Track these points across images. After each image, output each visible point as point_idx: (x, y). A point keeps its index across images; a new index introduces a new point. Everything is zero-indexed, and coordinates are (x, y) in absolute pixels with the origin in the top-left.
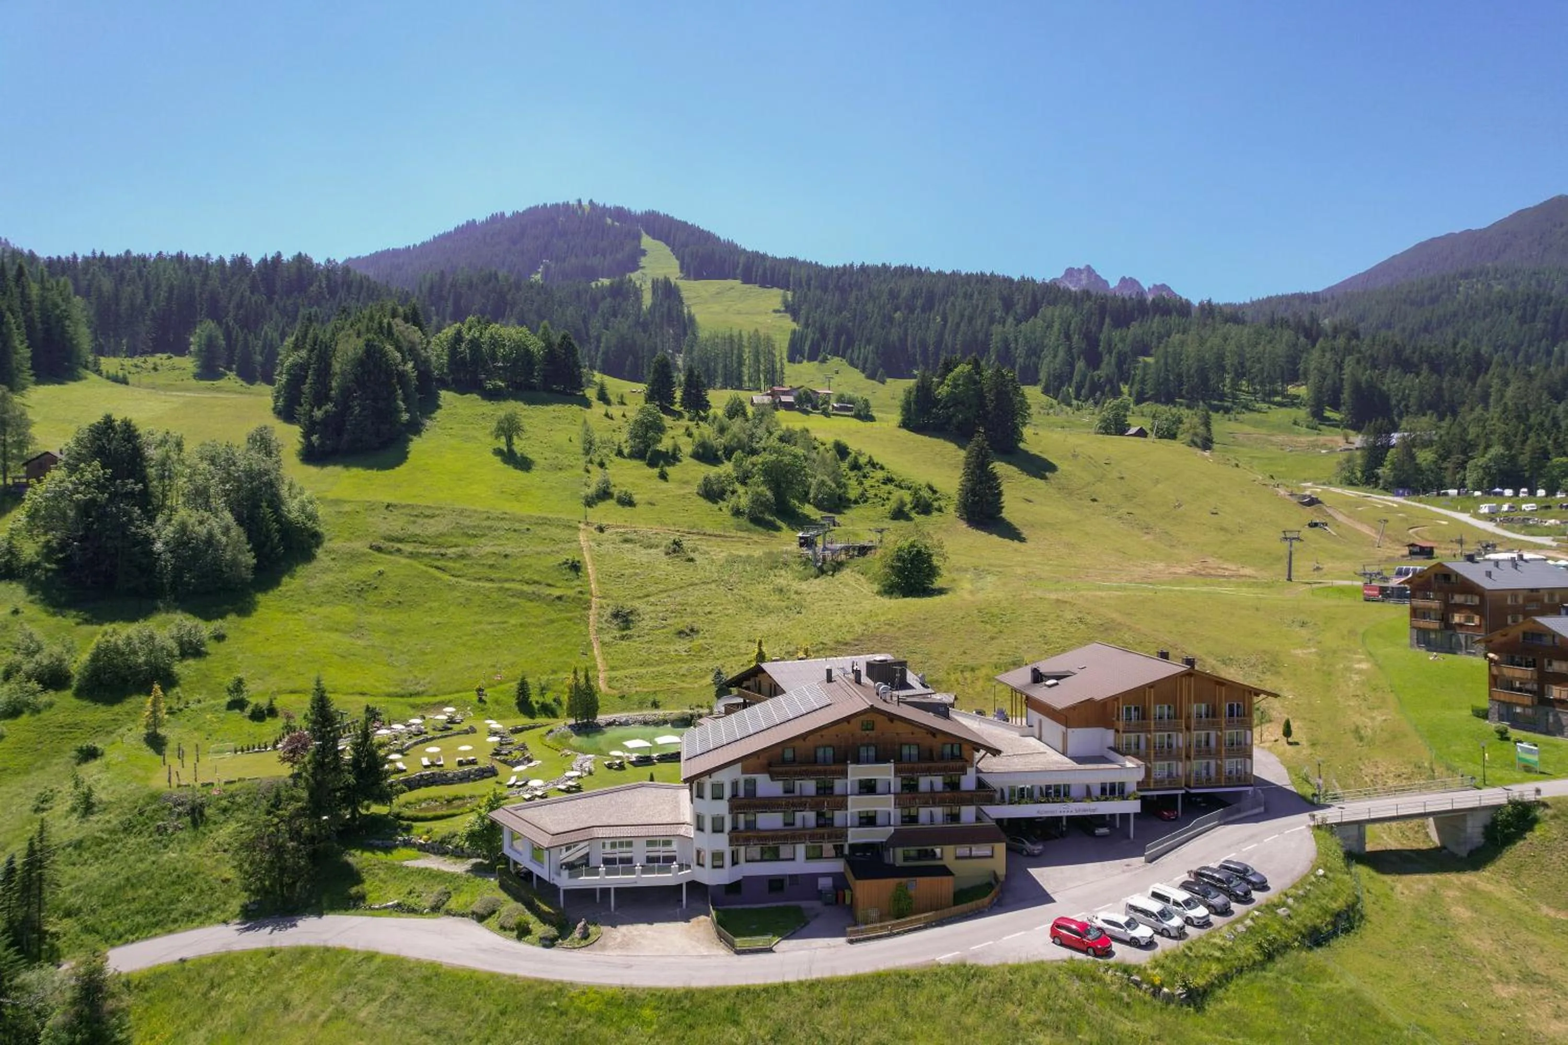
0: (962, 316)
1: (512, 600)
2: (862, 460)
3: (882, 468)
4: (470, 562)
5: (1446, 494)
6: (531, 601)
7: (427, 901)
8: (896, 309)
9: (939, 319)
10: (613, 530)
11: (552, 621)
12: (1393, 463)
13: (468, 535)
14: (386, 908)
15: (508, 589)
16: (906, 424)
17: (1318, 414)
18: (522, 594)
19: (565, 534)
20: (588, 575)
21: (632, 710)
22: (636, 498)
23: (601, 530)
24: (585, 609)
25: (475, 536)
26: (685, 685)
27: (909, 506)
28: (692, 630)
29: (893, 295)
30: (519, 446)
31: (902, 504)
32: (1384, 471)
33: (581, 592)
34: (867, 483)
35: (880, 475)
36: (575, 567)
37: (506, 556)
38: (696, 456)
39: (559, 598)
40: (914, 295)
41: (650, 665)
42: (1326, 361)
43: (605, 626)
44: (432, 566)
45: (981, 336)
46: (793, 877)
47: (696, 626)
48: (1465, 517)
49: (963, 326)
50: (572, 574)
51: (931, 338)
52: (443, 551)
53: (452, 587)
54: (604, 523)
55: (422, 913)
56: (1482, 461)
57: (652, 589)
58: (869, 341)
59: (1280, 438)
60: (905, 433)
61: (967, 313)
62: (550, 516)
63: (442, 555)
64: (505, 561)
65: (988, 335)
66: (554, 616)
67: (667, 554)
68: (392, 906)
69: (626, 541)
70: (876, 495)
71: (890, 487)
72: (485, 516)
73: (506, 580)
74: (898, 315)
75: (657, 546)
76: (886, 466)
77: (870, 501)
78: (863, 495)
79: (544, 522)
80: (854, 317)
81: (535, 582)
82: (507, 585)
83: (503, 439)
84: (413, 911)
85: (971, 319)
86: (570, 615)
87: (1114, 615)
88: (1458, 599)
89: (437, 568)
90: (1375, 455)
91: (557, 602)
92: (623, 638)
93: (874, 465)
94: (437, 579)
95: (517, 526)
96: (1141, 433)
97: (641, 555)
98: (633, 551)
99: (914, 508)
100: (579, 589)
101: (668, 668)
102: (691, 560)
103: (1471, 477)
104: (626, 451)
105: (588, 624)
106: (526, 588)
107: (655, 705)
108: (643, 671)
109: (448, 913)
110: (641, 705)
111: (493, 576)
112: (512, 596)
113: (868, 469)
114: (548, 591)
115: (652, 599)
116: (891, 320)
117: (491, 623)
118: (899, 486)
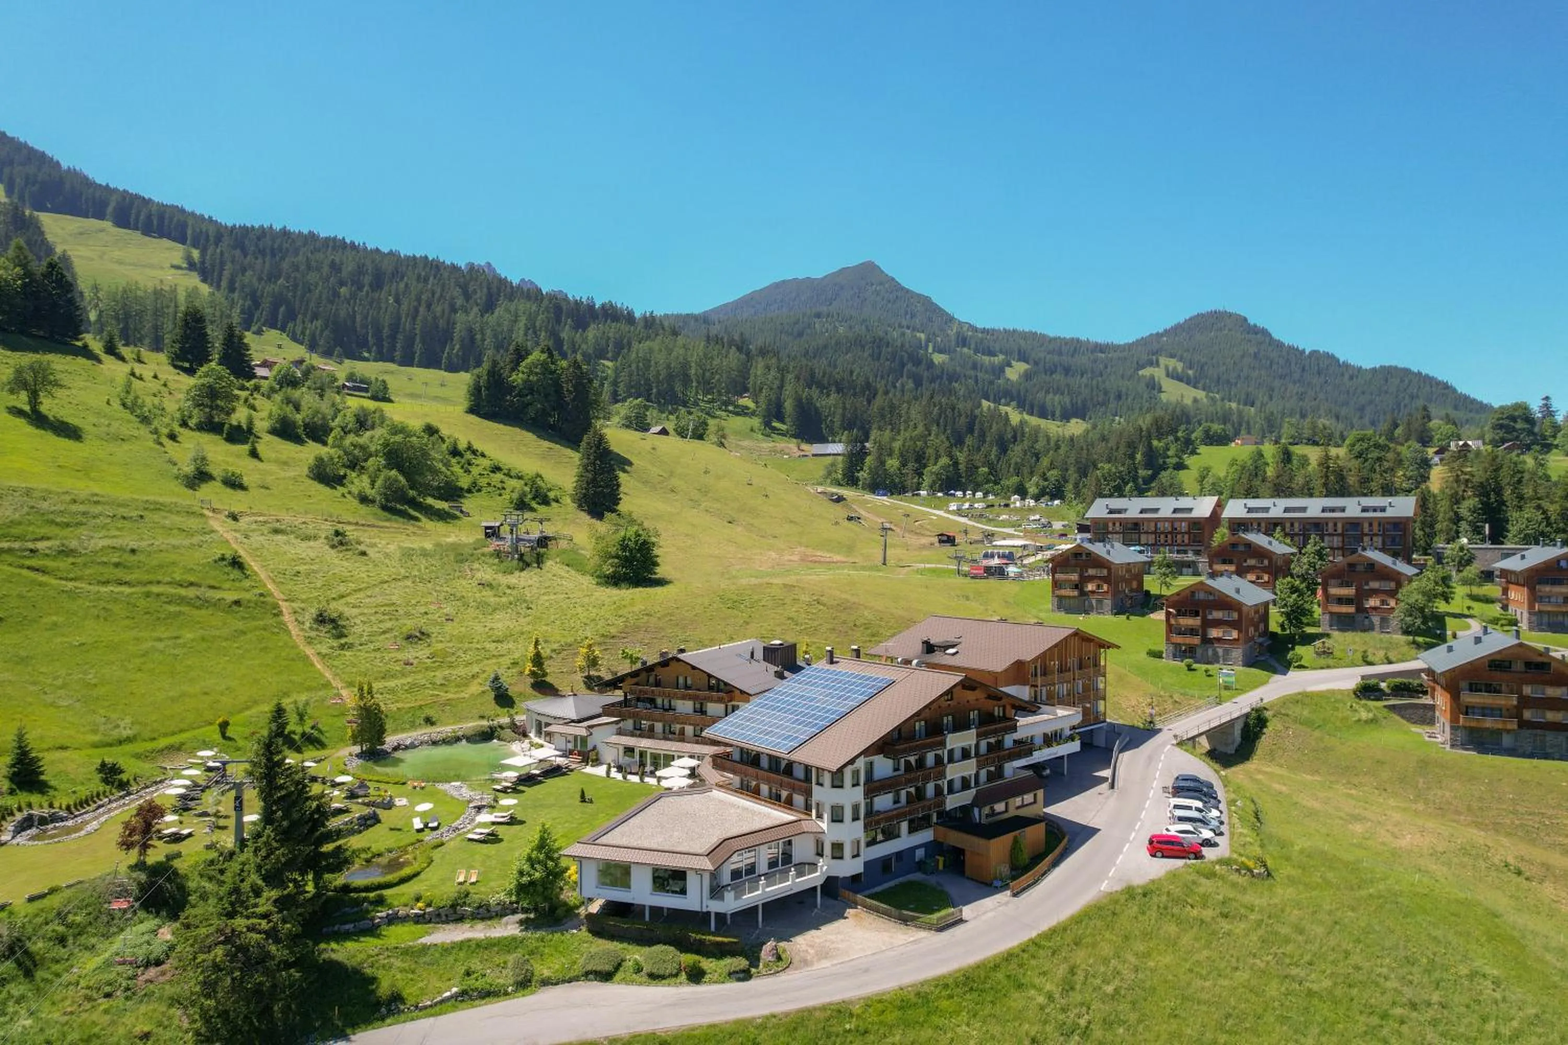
0: (419, 300)
1: (172, 608)
2: (462, 446)
3: (483, 455)
4: (79, 560)
5: (918, 495)
6: (198, 608)
7: (506, 978)
8: (342, 283)
9: (391, 300)
10: (247, 519)
11: (244, 633)
12: (870, 468)
13: (57, 524)
14: (442, 1001)
15: (158, 595)
16: (473, 410)
17: (767, 424)
18: (182, 600)
19: (193, 523)
20: (256, 574)
21: (403, 730)
22: (246, 481)
23: (234, 517)
24: (275, 615)
25: (67, 525)
26: (450, 696)
27: (529, 496)
28: (423, 633)
29: (335, 267)
30: (47, 406)
31: (524, 494)
32: (863, 475)
33: (261, 595)
34: (475, 471)
35: (485, 463)
36: (236, 563)
37: (133, 551)
38: (274, 432)
39: (237, 603)
40: (360, 270)
41: (393, 677)
42: (770, 377)
43: (313, 634)
44: (22, 567)
45: (442, 323)
46: (899, 855)
47: (424, 629)
48: (941, 513)
49: (422, 310)
50: (236, 573)
51: (386, 321)
52: (30, 545)
53: (72, 595)
54: (235, 509)
55: (506, 994)
56: (935, 469)
57: (342, 588)
58: (315, 317)
59: (746, 443)
60: (473, 418)
61: (424, 297)
62: (161, 500)
63: (32, 551)
64: (133, 558)
65: (451, 324)
66: (240, 625)
67: (333, 547)
68: (451, 997)
69: (276, 531)
70: (489, 484)
71: (499, 476)
72: (68, 498)
73: (151, 583)
74: (343, 290)
75: (315, 538)
76: (486, 453)
77: (484, 490)
78: (474, 484)
79: (158, 507)
80: (296, 286)
81: (192, 584)
82: (155, 589)
83: (24, 396)
84: (488, 994)
85: (429, 306)
86: (261, 623)
87: (844, 596)
88: (1091, 572)
89: (29, 568)
90: (855, 460)
91: (235, 608)
92: (342, 647)
93: (474, 452)
94: (41, 584)
95: (122, 511)
96: (664, 432)
97: (303, 549)
98: (288, 543)
99: (534, 499)
100: (257, 591)
101: (420, 679)
102: (364, 554)
103: (927, 480)
104: (192, 423)
105: (288, 632)
106: (183, 592)
107: (429, 721)
108: (391, 684)
109: (546, 982)
110: (413, 726)
111: (128, 578)
112: (169, 603)
113: (468, 455)
114: (218, 595)
115: (349, 599)
116: (336, 294)
117: (160, 640)
118: (508, 475)
